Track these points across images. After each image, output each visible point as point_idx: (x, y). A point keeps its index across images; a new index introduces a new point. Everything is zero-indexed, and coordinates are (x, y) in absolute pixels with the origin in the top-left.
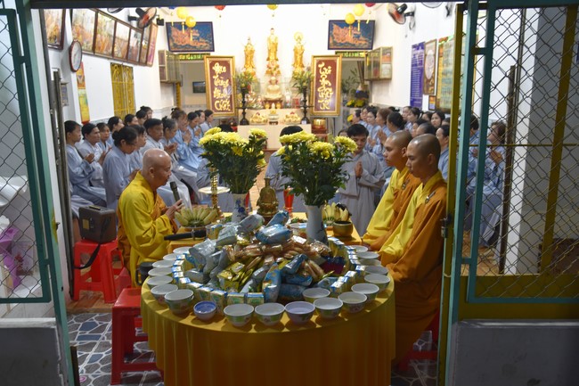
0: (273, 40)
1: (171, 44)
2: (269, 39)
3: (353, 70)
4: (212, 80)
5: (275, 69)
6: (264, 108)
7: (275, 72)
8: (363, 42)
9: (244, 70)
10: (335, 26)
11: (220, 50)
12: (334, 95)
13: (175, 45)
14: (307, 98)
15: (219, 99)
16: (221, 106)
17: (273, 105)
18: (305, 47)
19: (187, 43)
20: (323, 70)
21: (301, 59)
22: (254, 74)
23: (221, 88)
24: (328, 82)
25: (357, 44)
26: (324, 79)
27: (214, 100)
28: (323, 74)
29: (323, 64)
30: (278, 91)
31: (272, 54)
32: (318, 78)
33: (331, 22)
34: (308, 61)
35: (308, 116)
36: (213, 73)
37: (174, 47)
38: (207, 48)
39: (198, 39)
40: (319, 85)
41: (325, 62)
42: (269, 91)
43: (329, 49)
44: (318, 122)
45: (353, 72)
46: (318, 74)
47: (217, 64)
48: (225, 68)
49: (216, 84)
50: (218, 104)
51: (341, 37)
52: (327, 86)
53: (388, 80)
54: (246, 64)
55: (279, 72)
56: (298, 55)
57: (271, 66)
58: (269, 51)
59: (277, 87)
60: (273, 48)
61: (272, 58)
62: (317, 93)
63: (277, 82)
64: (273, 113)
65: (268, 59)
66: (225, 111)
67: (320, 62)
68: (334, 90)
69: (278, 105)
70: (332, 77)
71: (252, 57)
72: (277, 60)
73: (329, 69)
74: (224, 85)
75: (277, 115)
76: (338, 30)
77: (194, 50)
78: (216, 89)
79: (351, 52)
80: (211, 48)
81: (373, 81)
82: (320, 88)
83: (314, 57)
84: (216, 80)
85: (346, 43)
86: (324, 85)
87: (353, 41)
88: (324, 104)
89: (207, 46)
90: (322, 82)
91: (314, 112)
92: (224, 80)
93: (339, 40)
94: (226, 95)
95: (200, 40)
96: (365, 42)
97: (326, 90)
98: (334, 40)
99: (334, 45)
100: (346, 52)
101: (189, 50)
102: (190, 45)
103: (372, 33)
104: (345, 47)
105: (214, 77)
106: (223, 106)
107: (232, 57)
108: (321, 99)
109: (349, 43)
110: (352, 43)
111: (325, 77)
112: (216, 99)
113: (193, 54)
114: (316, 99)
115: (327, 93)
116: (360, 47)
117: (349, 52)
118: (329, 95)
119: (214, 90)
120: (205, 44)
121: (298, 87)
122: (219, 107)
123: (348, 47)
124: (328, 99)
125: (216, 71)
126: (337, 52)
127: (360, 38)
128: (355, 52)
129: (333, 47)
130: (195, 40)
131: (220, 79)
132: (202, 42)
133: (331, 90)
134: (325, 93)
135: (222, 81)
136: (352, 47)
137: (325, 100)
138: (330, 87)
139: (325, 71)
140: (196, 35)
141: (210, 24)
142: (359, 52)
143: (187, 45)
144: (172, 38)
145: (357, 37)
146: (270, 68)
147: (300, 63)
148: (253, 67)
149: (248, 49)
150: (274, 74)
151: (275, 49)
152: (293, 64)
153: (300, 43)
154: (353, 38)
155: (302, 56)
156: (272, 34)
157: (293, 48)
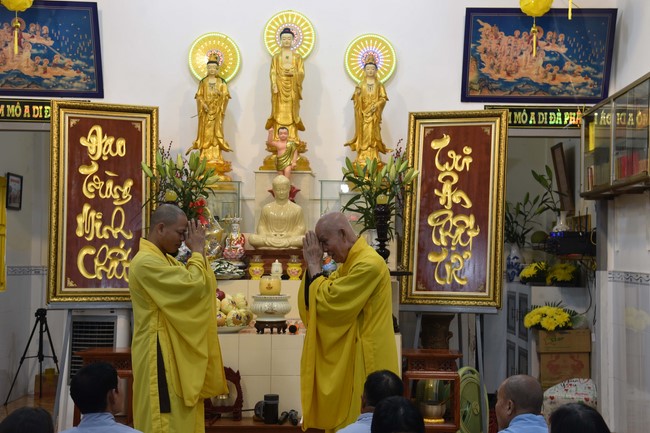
0: (288, 66)
2: (275, 61)
3: (542, 172)
4: (76, 180)
5: (290, 153)
6: (246, 276)
7: (288, 164)
8: (574, 79)
10: (486, 28)
11: (118, 92)
12: (482, 238)
14: (392, 246)
15: (96, 243)
16: (99, 266)
17: (277, 266)
19: (12, 65)
20: (444, 159)
21: (377, 123)
22: (225, 168)
23: (102, 205)
24: (458, 197)
26: (447, 187)
27: (75, 245)
28: (445, 170)
29: (446, 141)
30: (293, 221)
31: (286, 107)
32: (431, 181)
33: (469, 11)
34: (397, 131)
36: (79, 156)
38: (77, 86)
39: (49, 55)
40: (430, 204)
41: (453, 132)
42: (266, 219)
43: (465, 98)
45: (540, 179)
46: (430, 171)
47: (99, 130)
48: (121, 143)
49: (88, 191)
50: (89, 260)
51: (504, 61)
52: (457, 209)
54: (201, 135)
55: (304, 164)
56: (368, 108)
57: (280, 145)
58: (276, 97)
59: (291, 208)
60: (289, 87)
61: (284, 119)
62: (426, 230)
64: (270, 293)
65: (272, 123)
66: (114, 283)
67: (435, 134)
68: (482, 222)
69: (294, 268)
70: (474, 182)
72: (300, 127)
73: (464, 156)
74: (117, 196)
75: (285, 300)
76: (497, 41)
77: (34, 88)
78: (86, 208)
79: (537, 111)
80: (92, 86)
81: (611, 197)
82: (436, 215)
83: (418, 117)
84: (91, 179)
85: (520, 80)
86: (449, 206)
87: (542, 75)
88: (448, 267)
89: (78, 78)
90: (443, 196)
91: (414, 292)
92: (119, 182)
93: (498, 72)
94: (120, 230)
95: (57, 59)
96: (581, 79)
97: (453, 222)
98: (483, 70)
99: (481, 88)
100: (520, 110)
101: (20, 88)
102: (20, 75)
103: (604, 48)
104: (516, 94)
105: (83, 171)
106: (107, 266)
107: (149, 112)
108: (438, 250)
109: (530, 82)
110: (540, 82)
111: (450, 179)
112: (82, 243)
113: (31, 104)
114: (420, 250)
115: (460, 231)
116: (565, 95)
117: (529, 111)
118: (465, 237)
119: (80, 212)
120: (72, 74)
121: (360, 210)
122: (90, 268)
123: (527, 95)
124: (461, 250)
125: (92, 151)
126: (493, 108)
127: (567, 67)
128: (549, 110)
129: (478, 94)
130: (38, 59)
131: (105, 178)
132: (62, 66)
133: (470, 222)
134: (453, 232)
135: (110, 184)
136: (541, 95)
137: (451, 253)
138: (467, 213)
139: (451, 162)
140: (43, 41)
141: (90, 9)
142: (563, 111)
143: (11, 73)
145: (554, 64)
146: (275, 151)
147: (374, 139)
148: (222, 148)
149: (210, 92)
150: (288, 169)
151: (293, 94)
152: (350, 141)
153: (374, 77)
154: (544, 64)
155: (379, 119)
156: (287, 47)
157: (352, 90)
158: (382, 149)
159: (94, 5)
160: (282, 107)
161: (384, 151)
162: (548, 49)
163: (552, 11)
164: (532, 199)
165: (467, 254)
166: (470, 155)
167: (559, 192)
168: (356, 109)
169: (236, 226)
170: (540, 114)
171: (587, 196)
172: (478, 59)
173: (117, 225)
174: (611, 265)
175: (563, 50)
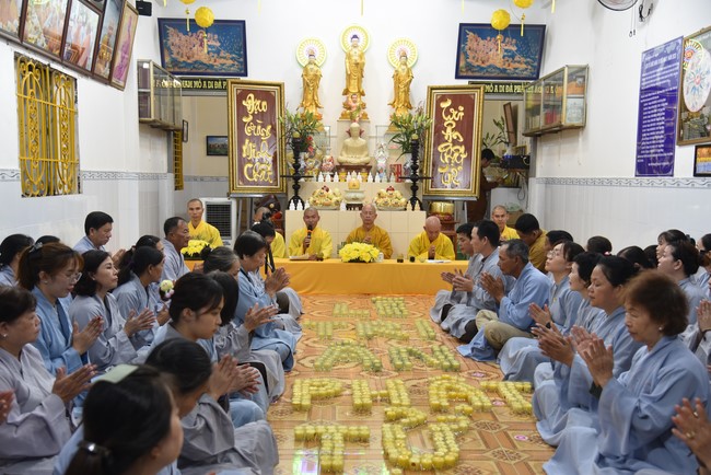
0: (355, 58)
1: (167, 60)
2: (349, 57)
3: (499, 119)
4: (241, 126)
5: (359, 109)
7: (357, 116)
8: (521, 65)
9: (301, 110)
10: (471, 35)
11: (257, 72)
12: (469, 158)
13: (175, 63)
14: (418, 163)
15: (253, 162)
16: (255, 175)
18: (415, 72)
19: (196, 58)
20: (448, 113)
21: (407, 92)
22: (319, 118)
23: (256, 140)
24: (455, 135)
25: (510, 69)
26: (449, 129)
27: (242, 162)
28: (448, 120)
29: (449, 103)
30: (363, 149)
31: (354, 82)
32: (440, 127)
33: (461, 25)
34: (419, 96)
35: (420, 196)
36: (242, 111)
37: (172, 65)
38: (233, 70)
39: (218, 52)
40: (440, 139)
41: (453, 97)
42: (346, 148)
43: (458, 76)
44: (439, 206)
45: (497, 124)
46: (440, 120)
47: (252, 95)
48: (264, 103)
49: (247, 131)
50: (250, 171)
51: (481, 55)
52: (455, 142)
53: (577, 129)
54: (305, 98)
55: (365, 115)
56: (402, 84)
57: (353, 104)
58: (349, 77)
59: (361, 141)
60: (356, 71)
61: (353, 90)
62: (437, 153)
63: (361, 133)
64: (353, 189)
65: (346, 92)
66: (264, 183)
67: (443, 98)
68: (468, 149)
70: (465, 127)
71: (316, 87)
72: (363, 94)
73: (459, 111)
74: (263, 135)
75: (362, 192)
76: (476, 43)
77: (209, 71)
78: (247, 141)
79: (498, 84)
80: (241, 70)
81: (539, 135)
82: (443, 145)
83: (432, 89)
84: (249, 125)
85: (490, 66)
86: (450, 140)
87: (502, 63)
88: (449, 176)
89: (233, 65)
90: (447, 135)
91: (430, 189)
92: (264, 126)
93: (477, 61)
94: (265, 154)
95: (222, 54)
96: (524, 66)
97: (452, 149)
98: (468, 60)
99: (467, 71)
100: (489, 84)
101: (201, 71)
102: (201, 63)
103: (538, 48)
104: (487, 75)
105: (245, 120)
106: (259, 174)
107: (279, 85)
108: (444, 166)
109: (496, 68)
110: (501, 68)
111: (451, 125)
112: (246, 161)
113: (207, 80)
114: (434, 165)
115: (456, 155)
116: (515, 75)
117: (494, 85)
118: (459, 158)
119: (244, 143)
120: (231, 62)
121: (401, 142)
122: (251, 176)
123: (493, 75)
124: (457, 165)
125: (249, 109)
126: (473, 83)
127: (517, 58)
128: (505, 84)
129: (465, 74)
130: (211, 54)
131: (256, 124)
132: (225, 58)
133: (462, 149)
134: (452, 155)
135: (259, 127)
136: (501, 75)
137: (451, 167)
138: (460, 144)
139: (451, 115)
140: (214, 43)
141: (241, 24)
142: (514, 84)
143: (196, 62)
144: (169, 49)
145: (509, 57)
146: (350, 108)
147: (405, 101)
148: (317, 106)
149: (311, 72)
150: (357, 119)
151: (358, 74)
152: (392, 102)
153: (405, 64)
154: (504, 57)
155: (408, 89)
156: (355, 46)
157: (393, 72)
158: (409, 107)
159: (244, 22)
160: (352, 82)
161: (411, 108)
162: (507, 48)
163: (511, 26)
164: (490, 136)
165: (460, 168)
166: (463, 111)
167: (508, 132)
168: (395, 83)
170: (500, 86)
171: (526, 135)
172: (465, 53)
173: (263, 151)
174: (538, 175)
175: (514, 49)
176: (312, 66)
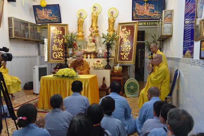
0: (95, 14)
1: (37, 19)
4: (52, 39)
8: (156, 14)
10: (136, 4)
12: (132, 50)
13: (39, 20)
15: (56, 51)
16: (57, 56)
17: (89, 56)
22: (83, 36)
24: (127, 41)
25: (153, 15)
26: (125, 39)
28: (125, 35)
29: (125, 29)
30: (94, 46)
36: (53, 34)
38: (57, 21)
39: (52, 15)
40: (122, 42)
41: (127, 27)
43: (133, 20)
44: (117, 68)
47: (56, 29)
48: (61, 32)
49: (55, 41)
50: (55, 55)
51: (141, 11)
53: (170, 37)
54: (78, 30)
55: (98, 35)
56: (111, 23)
57: (92, 31)
58: (92, 21)
59: (93, 44)
60: (95, 19)
61: (94, 26)
62: (120, 48)
63: (94, 41)
65: (92, 27)
66: (60, 59)
67: (123, 27)
69: (92, 56)
70: (131, 37)
72: (97, 27)
73: (129, 32)
74: (60, 42)
76: (139, 7)
77: (49, 22)
78: (54, 45)
79: (148, 22)
80: (59, 21)
82: (123, 45)
83: (120, 24)
84: (55, 39)
85: (144, 15)
86: (125, 43)
87: (149, 14)
88: (124, 56)
89: (57, 19)
90: (124, 41)
91: (118, 61)
92: (60, 39)
93: (140, 14)
94: (60, 49)
96: (158, 15)
97: (126, 46)
98: (136, 13)
99: (136, 17)
100: (145, 22)
102: (47, 20)
104: (144, 19)
105: (54, 37)
106: (58, 56)
107: (66, 25)
108: (123, 52)
109: (147, 16)
110: (149, 16)
111: (126, 37)
112: (53, 51)
114: (119, 52)
115: (127, 48)
116: (155, 18)
117: (147, 22)
118: (128, 49)
119: (53, 45)
120: (56, 19)
122: (55, 56)
123: (146, 19)
124: (127, 52)
125: (55, 33)
127: (155, 12)
128: (151, 22)
129: (135, 19)
130: (50, 16)
132: (54, 17)
133: (129, 46)
134: (126, 48)
135: (59, 40)
136: (149, 18)
137: (125, 53)
138: (129, 44)
139: (126, 33)
140: (50, 13)
142: (154, 22)
143: (45, 19)
144: (37, 15)
145: (152, 11)
148: (82, 32)
149: (80, 21)
150: (93, 36)
151: (95, 20)
152: (107, 30)
153: (112, 16)
154: (150, 12)
156: (95, 10)
158: (114, 31)
159: (59, 5)
160: (94, 23)
162: (150, 8)
166: (130, 32)
169: (83, 48)
170: (149, 23)
172: (135, 11)
173: (60, 48)
175: (154, 8)
176: (80, 18)
